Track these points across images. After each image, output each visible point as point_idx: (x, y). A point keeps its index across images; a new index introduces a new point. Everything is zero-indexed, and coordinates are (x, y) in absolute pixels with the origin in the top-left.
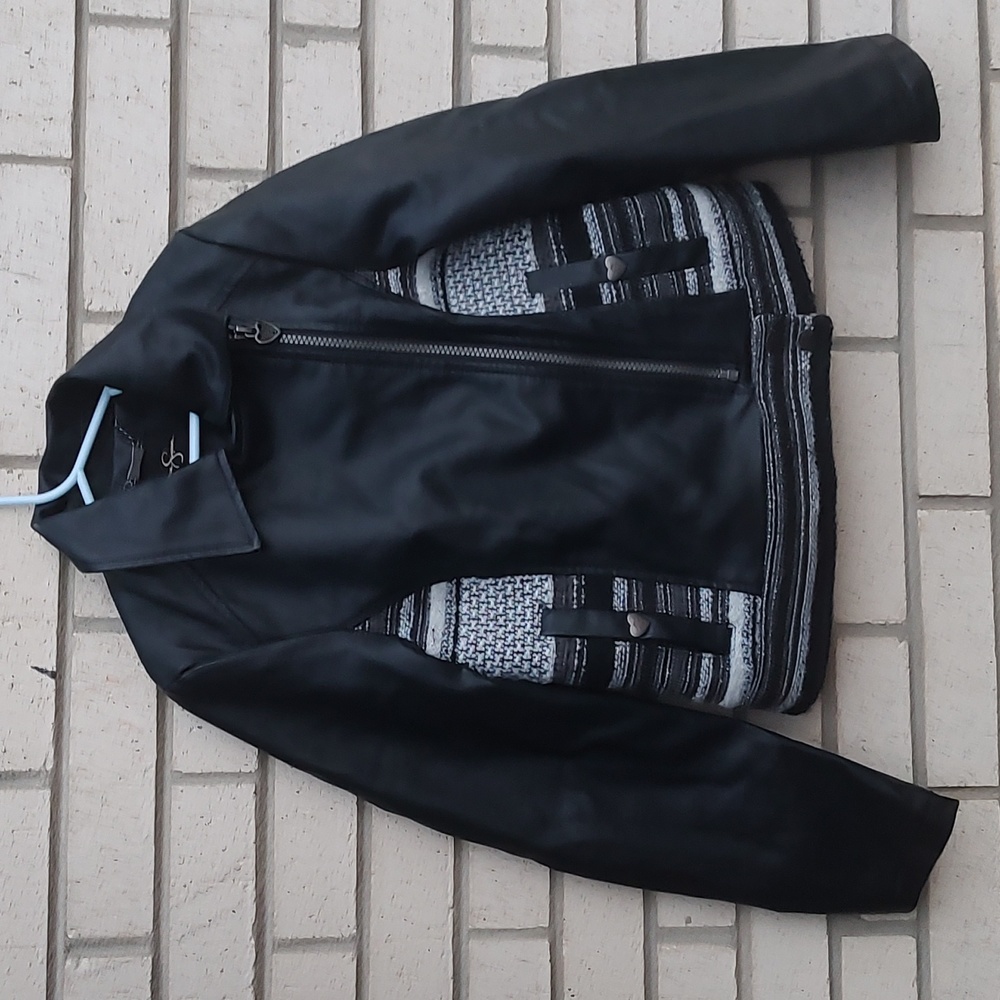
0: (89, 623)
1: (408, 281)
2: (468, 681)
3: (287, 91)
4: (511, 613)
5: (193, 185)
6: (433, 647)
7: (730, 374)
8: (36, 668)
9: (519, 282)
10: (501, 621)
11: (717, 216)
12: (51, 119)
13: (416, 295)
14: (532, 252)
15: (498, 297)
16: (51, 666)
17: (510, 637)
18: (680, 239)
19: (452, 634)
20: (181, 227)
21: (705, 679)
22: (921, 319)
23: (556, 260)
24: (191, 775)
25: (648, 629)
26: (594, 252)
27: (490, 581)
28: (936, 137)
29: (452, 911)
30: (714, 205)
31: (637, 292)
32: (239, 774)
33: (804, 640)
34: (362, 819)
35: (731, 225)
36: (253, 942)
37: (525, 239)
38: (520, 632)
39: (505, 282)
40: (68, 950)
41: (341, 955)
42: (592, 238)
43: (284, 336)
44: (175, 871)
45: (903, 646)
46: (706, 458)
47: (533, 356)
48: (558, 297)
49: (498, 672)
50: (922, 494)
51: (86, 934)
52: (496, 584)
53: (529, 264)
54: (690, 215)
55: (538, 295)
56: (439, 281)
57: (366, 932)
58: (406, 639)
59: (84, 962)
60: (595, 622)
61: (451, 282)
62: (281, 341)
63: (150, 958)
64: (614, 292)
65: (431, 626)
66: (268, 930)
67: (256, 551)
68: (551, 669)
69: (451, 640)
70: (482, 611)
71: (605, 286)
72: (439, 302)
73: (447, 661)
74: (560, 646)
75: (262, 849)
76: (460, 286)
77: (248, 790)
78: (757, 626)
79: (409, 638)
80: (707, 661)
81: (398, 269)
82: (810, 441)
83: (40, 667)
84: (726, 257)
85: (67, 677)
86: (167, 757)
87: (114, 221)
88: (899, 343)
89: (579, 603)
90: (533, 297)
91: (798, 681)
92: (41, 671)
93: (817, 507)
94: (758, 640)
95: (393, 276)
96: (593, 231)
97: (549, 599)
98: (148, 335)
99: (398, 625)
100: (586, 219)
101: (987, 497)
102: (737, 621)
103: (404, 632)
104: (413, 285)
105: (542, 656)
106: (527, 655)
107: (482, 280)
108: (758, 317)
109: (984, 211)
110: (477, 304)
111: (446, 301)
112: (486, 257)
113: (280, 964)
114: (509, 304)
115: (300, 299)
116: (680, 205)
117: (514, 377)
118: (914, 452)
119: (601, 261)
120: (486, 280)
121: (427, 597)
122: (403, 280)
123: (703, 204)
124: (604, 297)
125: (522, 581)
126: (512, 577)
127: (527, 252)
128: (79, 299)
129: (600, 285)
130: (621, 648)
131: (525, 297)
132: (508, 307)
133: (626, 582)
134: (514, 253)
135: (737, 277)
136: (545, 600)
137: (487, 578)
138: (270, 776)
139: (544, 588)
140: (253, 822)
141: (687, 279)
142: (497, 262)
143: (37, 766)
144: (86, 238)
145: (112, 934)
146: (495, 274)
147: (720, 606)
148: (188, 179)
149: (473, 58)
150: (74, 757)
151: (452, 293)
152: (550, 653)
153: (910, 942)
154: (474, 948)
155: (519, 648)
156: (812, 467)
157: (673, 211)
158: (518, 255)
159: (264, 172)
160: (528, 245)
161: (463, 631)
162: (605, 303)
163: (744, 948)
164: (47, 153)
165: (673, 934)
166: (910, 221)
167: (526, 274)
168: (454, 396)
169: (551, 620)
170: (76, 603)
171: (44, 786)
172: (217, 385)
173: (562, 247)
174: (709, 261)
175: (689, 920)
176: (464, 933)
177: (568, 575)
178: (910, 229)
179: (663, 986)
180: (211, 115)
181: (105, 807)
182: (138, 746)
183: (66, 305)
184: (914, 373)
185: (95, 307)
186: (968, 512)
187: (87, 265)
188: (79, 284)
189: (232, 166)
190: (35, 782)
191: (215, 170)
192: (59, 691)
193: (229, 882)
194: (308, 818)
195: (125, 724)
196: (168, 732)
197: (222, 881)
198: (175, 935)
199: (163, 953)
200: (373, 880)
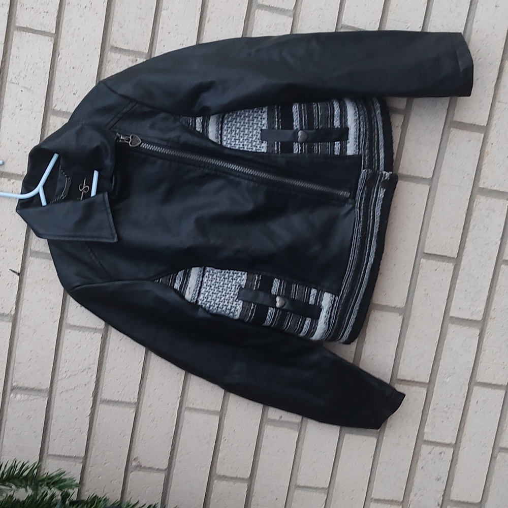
0: (37, 254)
1: (205, 126)
2: (201, 313)
3: (164, 14)
4: (226, 286)
5: (111, 56)
6: (188, 296)
7: (346, 194)
8: (11, 270)
9: (257, 133)
10: (220, 289)
11: (356, 118)
12: (47, 12)
13: (207, 132)
14: (266, 119)
15: (246, 140)
16: (18, 270)
17: (223, 298)
18: (336, 127)
19: (198, 291)
20: (102, 79)
21: (306, 328)
22: (445, 171)
23: (276, 126)
24: (75, 326)
25: (284, 305)
26: (294, 126)
27: (219, 270)
28: (469, 94)
29: (179, 398)
30: (355, 112)
31: (310, 150)
32: (96, 329)
33: (353, 317)
34: (147, 355)
35: (361, 123)
36: (92, 399)
37: (264, 113)
38: (228, 296)
39: (251, 132)
40: (12, 390)
41: (129, 409)
42: (295, 120)
43: (143, 144)
44: (62, 364)
45: (400, 318)
46: (327, 232)
47: (256, 173)
48: (273, 146)
49: (215, 311)
50: (426, 252)
51: (21, 385)
52: (221, 272)
53: (264, 125)
54: (343, 116)
55: (264, 142)
56: (220, 125)
57: (141, 401)
58: (177, 290)
59: (19, 396)
60: (262, 298)
61: (225, 127)
62: (141, 146)
63: (47, 398)
64: (300, 148)
65: (189, 286)
66: (99, 395)
67: (115, 243)
68: (239, 315)
69: (197, 294)
70: (213, 282)
71: (296, 145)
72: (218, 137)
73: (193, 303)
74: (244, 306)
75: (101, 361)
76: (229, 130)
77: (99, 336)
78: (334, 310)
79: (178, 289)
80: (308, 321)
81: (202, 117)
82: (376, 231)
83: (13, 270)
84: (356, 138)
85: (25, 276)
86: (65, 316)
87: (72, 68)
88: (431, 182)
89: (257, 287)
90: (262, 142)
91: (347, 334)
92: (14, 271)
93: (372, 261)
94: (332, 315)
95: (199, 120)
96: (296, 117)
97: (243, 283)
98: (79, 133)
99: (175, 282)
100: (293, 111)
101: (454, 258)
102: (325, 306)
103: (177, 286)
104: (207, 125)
105: (236, 309)
106: (229, 307)
107: (240, 129)
108: (364, 170)
109: (487, 124)
110: (235, 142)
111: (221, 137)
112: (244, 117)
113: (102, 409)
114: (250, 145)
115: (152, 126)
116: (339, 111)
117: (246, 182)
118: (426, 233)
119: (296, 132)
120: (242, 129)
121: (190, 271)
122: (203, 123)
123: (351, 111)
124: (295, 150)
125: (233, 273)
126: (229, 270)
127: (264, 119)
128: (50, 103)
129: (294, 143)
130: (271, 311)
131: (258, 142)
132: (249, 146)
133: (279, 281)
134: (258, 118)
135: (359, 149)
136: (242, 284)
137: (218, 269)
138: (109, 333)
139: (242, 278)
140: (99, 350)
141: (335, 147)
142: (249, 120)
143: (7, 312)
144: (57, 74)
145: (32, 386)
146: (246, 127)
147: (319, 298)
148: (109, 53)
149: (257, 10)
150: (24, 311)
151: (225, 133)
152: (239, 308)
153: (374, 441)
154: (186, 414)
155: (226, 303)
156: (374, 242)
157: (335, 113)
158: (259, 119)
159: (146, 53)
160: (265, 115)
161: (203, 291)
162: (294, 152)
163: (302, 432)
164: (43, 29)
165: (274, 422)
166: (451, 123)
167: (261, 130)
168: (217, 184)
169: (242, 293)
170: (32, 244)
171: (9, 321)
172: (108, 162)
173: (280, 120)
174: (348, 139)
175: (281, 417)
176: (183, 408)
177: (253, 274)
178: (449, 128)
179: (265, 442)
180: (125, 21)
181: (35, 334)
182: (53, 310)
183: (44, 106)
184: (435, 196)
185: (58, 108)
186: (444, 263)
187: (56, 87)
188: (51, 96)
189: (131, 49)
190: (6, 319)
191: (123, 49)
192: (21, 282)
193: (85, 373)
194: (123, 351)
195: (48, 300)
196: (67, 306)
197: (82, 372)
198: (59, 391)
199: (53, 396)
200: (148, 381)
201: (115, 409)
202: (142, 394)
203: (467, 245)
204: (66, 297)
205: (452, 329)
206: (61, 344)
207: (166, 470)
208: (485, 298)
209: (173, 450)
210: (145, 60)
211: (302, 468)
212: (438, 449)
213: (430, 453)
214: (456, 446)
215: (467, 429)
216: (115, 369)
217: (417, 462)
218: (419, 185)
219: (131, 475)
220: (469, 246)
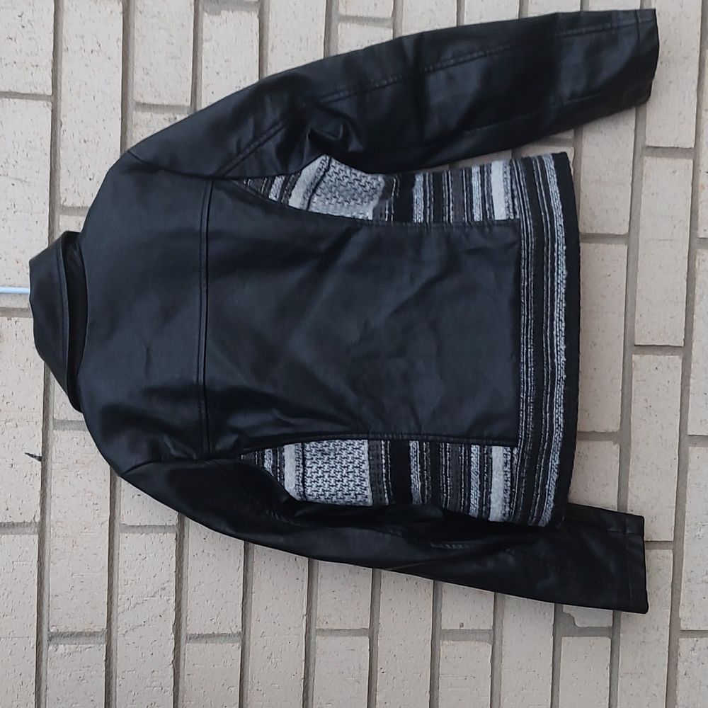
0: (64, 424)
3: (206, 47)
5: (138, 117)
8: (28, 454)
12: (37, 66)
16: (38, 452)
20: (129, 147)
22: (645, 221)
24: (133, 526)
29: (305, 617)
32: (165, 527)
34: (247, 557)
36: (173, 636)
40: (50, 639)
41: (231, 645)
44: (122, 590)
45: (616, 448)
50: (637, 344)
51: (62, 629)
57: (248, 630)
59: (61, 647)
63: (105, 645)
66: (183, 628)
75: (180, 576)
77: (171, 537)
83: (31, 453)
85: (49, 460)
86: (117, 514)
87: (82, 141)
88: (629, 238)
92: (32, 456)
101: (681, 347)
109: (695, 145)
113: (189, 649)
118: (633, 316)
128: (57, 197)
138: (186, 530)
140: (174, 559)
143: (28, 520)
144: (62, 153)
145: (79, 630)
148: (134, 113)
149: (340, 25)
150: (53, 515)
153: (606, 641)
154: (320, 642)
159: (188, 107)
163: (497, 643)
164: (34, 91)
165: (452, 635)
166: (643, 150)
170: (55, 411)
171: (34, 532)
175: (462, 625)
176: (313, 632)
178: (642, 157)
179: (443, 668)
180: (151, 64)
181: (75, 547)
182: (97, 507)
183: (48, 202)
184: (637, 260)
185: (69, 203)
186: (667, 357)
187: (63, 173)
188: (57, 187)
189: (166, 103)
190: (28, 530)
191: (153, 105)
192: (44, 470)
193: (158, 597)
194: (211, 555)
195: (89, 492)
196: (117, 498)
197: (153, 596)
198: (121, 631)
199: (113, 642)
200: (254, 597)
201: (210, 648)
202: (248, 619)
203: (696, 325)
204: (115, 481)
205: (695, 453)
206: (116, 556)
209: (306, 699)
210: (187, 116)
211: (506, 699)
213: (693, 649)
216: (203, 585)
217: (677, 665)
218: (613, 246)
220: (698, 326)
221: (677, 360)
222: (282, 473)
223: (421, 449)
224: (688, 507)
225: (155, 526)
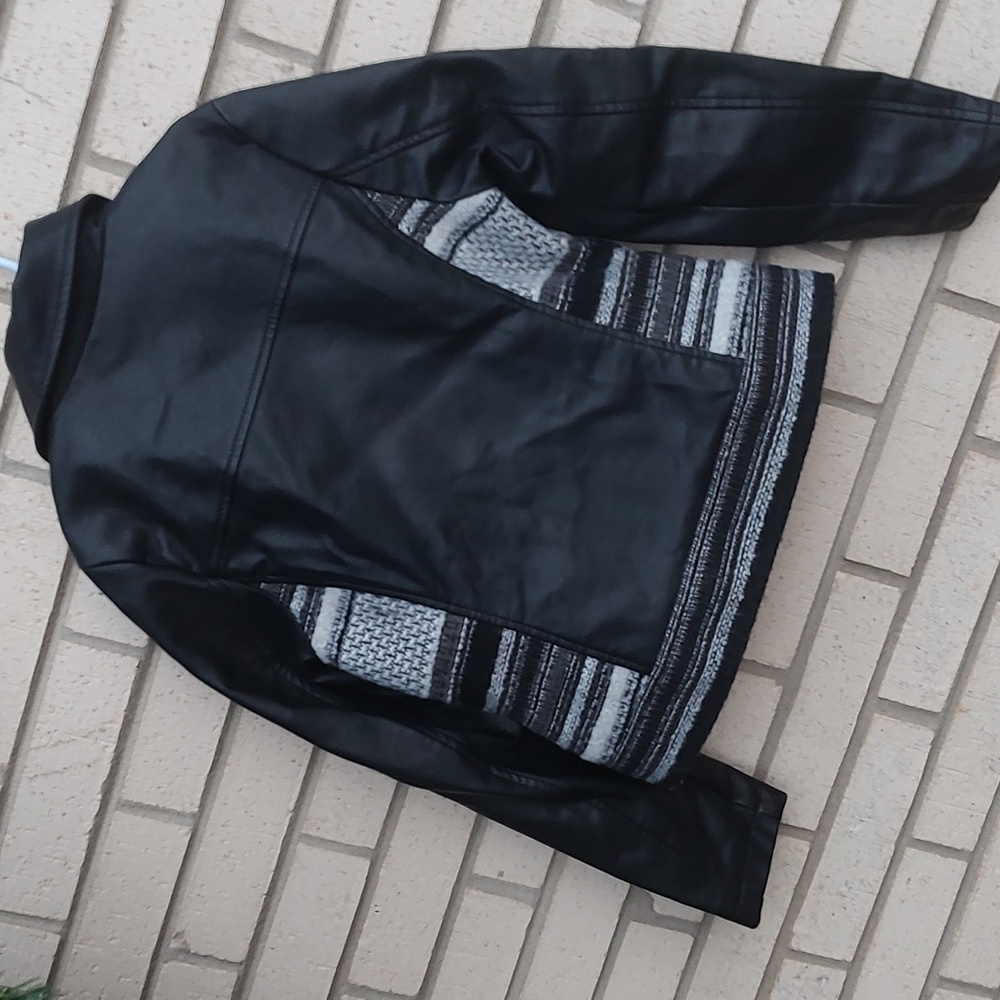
0: (17, 468)
5: (239, 51)
22: (910, 393)
24: (81, 635)
29: (290, 815)
32: (127, 646)
34: (231, 717)
36: (100, 796)
41: (177, 827)
44: (43, 720)
45: (777, 691)
50: (848, 558)
57: (206, 812)
66: (116, 790)
75: (130, 718)
77: (130, 664)
86: (62, 613)
88: (881, 412)
101: (905, 577)
113: (118, 820)
118: (855, 518)
128: (89, 138)
140: (128, 693)
144: (113, 74)
148: (234, 43)
153: (690, 940)
154: (301, 849)
159: (315, 56)
163: (542, 909)
165: (484, 883)
166: (938, 294)
170: (10, 446)
175: (501, 874)
176: (296, 836)
178: (933, 301)
179: (460, 924)
182: (37, 596)
183: (73, 142)
184: (883, 443)
185: (103, 151)
186: (883, 586)
187: (106, 104)
188: (93, 123)
189: (285, 41)
191: (266, 40)
193: (91, 740)
194: (181, 701)
195: (29, 572)
196: (69, 589)
197: (85, 737)
198: (28, 773)
199: (13, 784)
200: (226, 770)
201: (147, 824)
202: (211, 797)
203: (934, 553)
204: (70, 567)
205: (880, 723)
206: (45, 671)
207: (241, 963)
208: (956, 667)
209: (261, 922)
211: (532, 984)
212: (816, 970)
213: (798, 977)
214: (853, 968)
215: (881, 936)
216: (159, 738)
217: (770, 992)
218: (857, 416)
219: (165, 969)
220: (937, 556)
221: (894, 593)
222: (313, 623)
223: (517, 643)
224: (848, 792)
225: (112, 642)
